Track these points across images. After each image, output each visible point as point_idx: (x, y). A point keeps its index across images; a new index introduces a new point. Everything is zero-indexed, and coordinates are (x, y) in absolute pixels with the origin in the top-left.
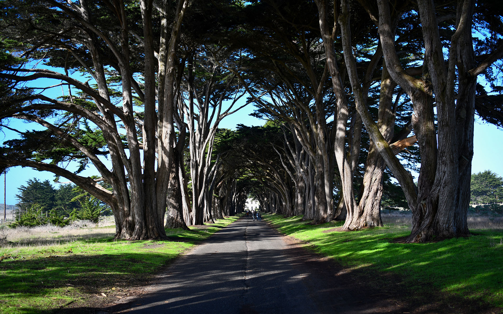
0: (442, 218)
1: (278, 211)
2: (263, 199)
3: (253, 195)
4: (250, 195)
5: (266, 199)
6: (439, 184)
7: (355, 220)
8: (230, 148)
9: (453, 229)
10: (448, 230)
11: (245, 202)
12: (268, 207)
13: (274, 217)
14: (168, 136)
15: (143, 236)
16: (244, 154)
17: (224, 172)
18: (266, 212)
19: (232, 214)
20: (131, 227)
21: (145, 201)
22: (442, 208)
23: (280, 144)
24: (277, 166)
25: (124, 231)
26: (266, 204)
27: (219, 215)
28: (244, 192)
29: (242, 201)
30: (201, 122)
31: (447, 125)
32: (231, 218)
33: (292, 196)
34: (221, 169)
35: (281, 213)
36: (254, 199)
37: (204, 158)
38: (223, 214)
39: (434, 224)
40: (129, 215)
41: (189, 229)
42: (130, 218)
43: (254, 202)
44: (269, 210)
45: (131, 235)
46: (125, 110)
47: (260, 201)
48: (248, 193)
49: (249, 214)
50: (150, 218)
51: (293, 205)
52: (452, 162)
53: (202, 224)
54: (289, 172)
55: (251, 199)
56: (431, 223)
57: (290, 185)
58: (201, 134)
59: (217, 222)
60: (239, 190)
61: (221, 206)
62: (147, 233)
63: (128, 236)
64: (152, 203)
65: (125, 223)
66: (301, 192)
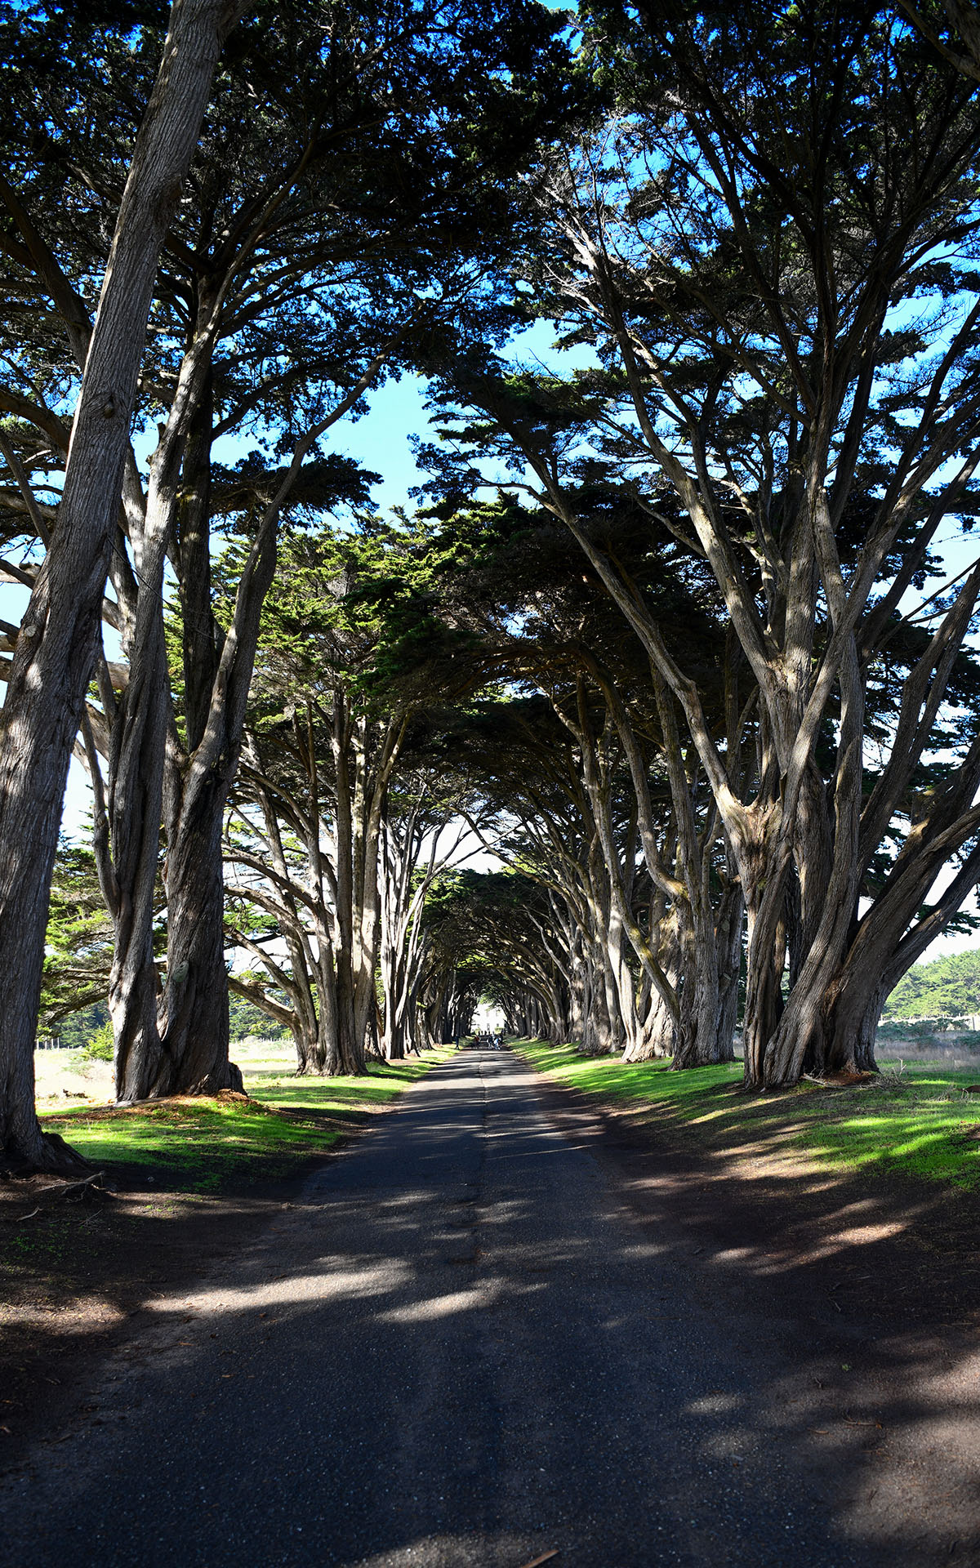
0: (700, 1044)
1: (542, 1033)
2: (512, 1006)
3: (491, 997)
4: (483, 998)
5: (518, 1007)
6: (697, 1007)
7: (638, 1047)
8: (447, 913)
9: (714, 1055)
10: (707, 1056)
11: (473, 1013)
12: (524, 1023)
13: (531, 1046)
14: (371, 929)
15: (337, 1071)
16: (474, 924)
17: (435, 958)
18: (519, 1036)
19: (447, 1040)
20: (321, 1059)
21: (339, 1022)
22: (701, 1032)
23: (541, 906)
24: (531, 951)
25: (309, 1063)
26: (518, 1017)
27: (424, 1042)
28: (471, 993)
29: (467, 1009)
30: (398, 876)
31: (704, 941)
32: (446, 1047)
33: (565, 1008)
34: (430, 954)
35: (547, 1038)
36: (493, 1006)
37: (406, 940)
38: (432, 1041)
39: (693, 1049)
40: (317, 1041)
41: (387, 1065)
42: (318, 1046)
43: (492, 1012)
44: (525, 1032)
45: (321, 1070)
46: (314, 894)
47: (506, 1010)
48: (479, 993)
49: (481, 1042)
50: (346, 1046)
51: (568, 1025)
52: (709, 981)
53: (402, 1058)
54: (558, 962)
55: (486, 1006)
56: (690, 1049)
57: (561, 985)
58: (398, 898)
59: (425, 1054)
60: (461, 990)
61: (428, 1025)
62: (342, 1067)
63: (315, 1071)
64: (348, 1024)
65: (310, 1052)
66: (580, 998)
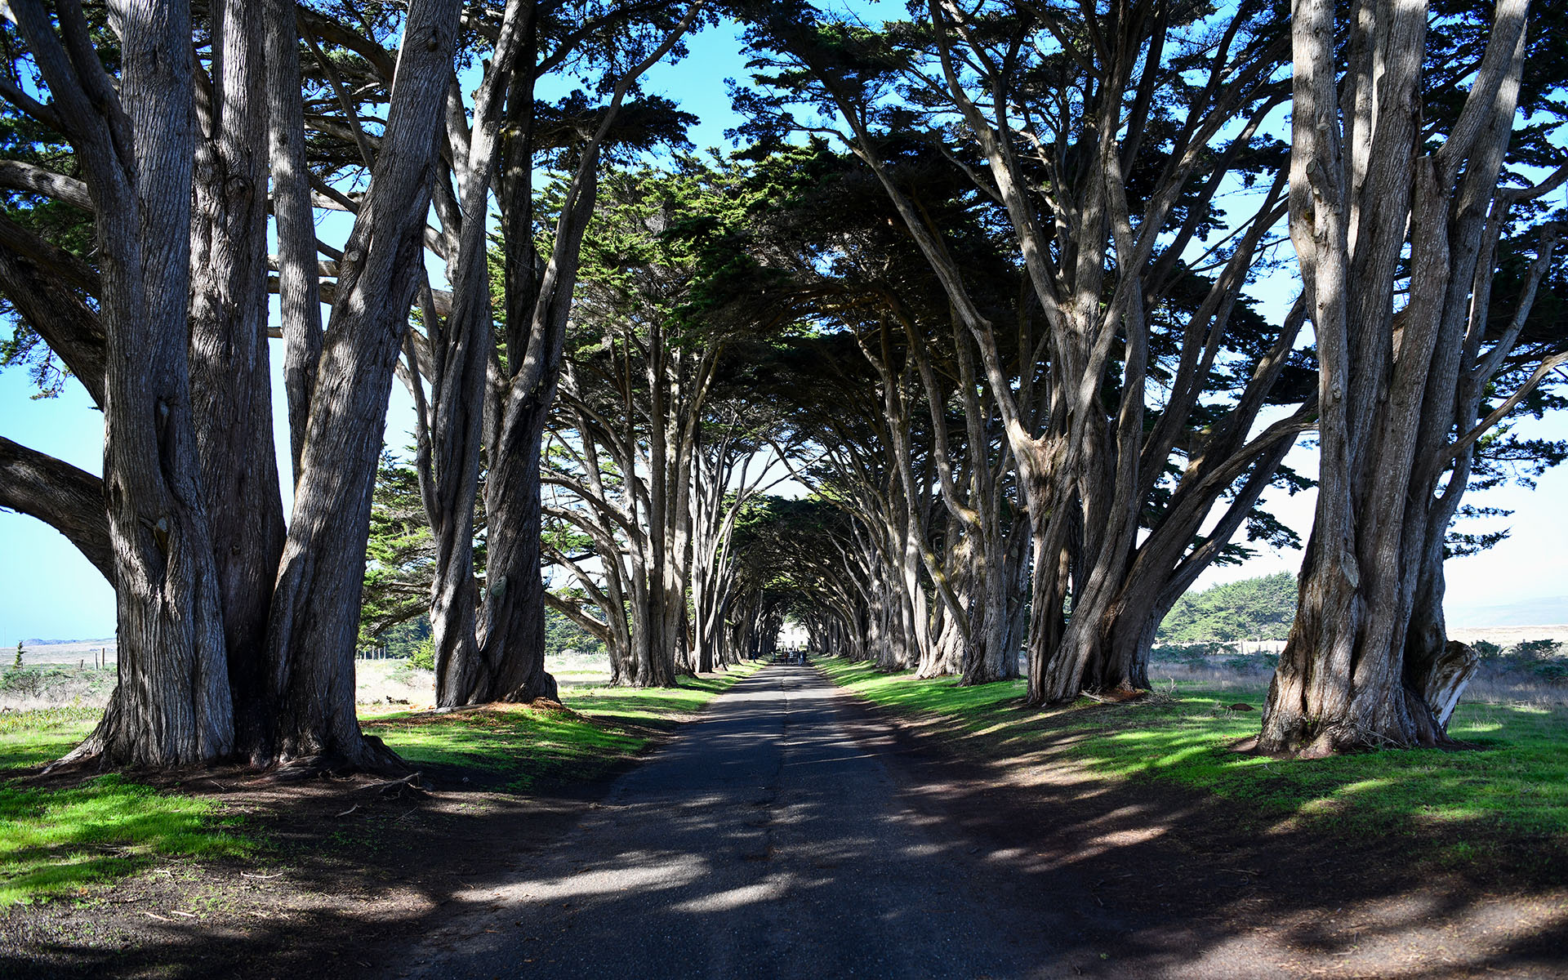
0: (988, 662)
1: (842, 651)
2: (815, 625)
3: (795, 616)
4: (788, 617)
5: (820, 626)
6: (986, 627)
7: (931, 664)
8: (754, 536)
9: (1000, 673)
10: (994, 673)
11: (778, 631)
12: (826, 641)
13: (832, 663)
14: (683, 550)
15: (648, 682)
16: (780, 547)
17: (743, 579)
18: (821, 653)
19: (753, 656)
20: (633, 671)
21: (651, 637)
22: (989, 651)
23: (844, 531)
24: (833, 573)
25: (622, 674)
26: (821, 635)
27: (731, 657)
28: (777, 612)
29: (773, 627)
30: (709, 500)
31: (993, 566)
32: (752, 662)
33: (864, 627)
34: (738, 574)
35: (847, 655)
36: (797, 625)
37: (716, 561)
38: (739, 657)
39: (981, 667)
40: (629, 654)
41: (696, 678)
42: (631, 659)
43: (797, 630)
44: (827, 649)
45: (633, 681)
46: (629, 516)
47: (809, 629)
48: (784, 613)
50: (657, 659)
51: (866, 644)
52: (998, 604)
53: (711, 672)
54: (858, 584)
55: (791, 624)
56: (978, 667)
57: (861, 605)
58: (709, 521)
59: (732, 669)
60: (768, 609)
61: (735, 641)
62: (653, 678)
63: (628, 682)
64: (659, 639)
65: (623, 665)
66: (878, 619)
